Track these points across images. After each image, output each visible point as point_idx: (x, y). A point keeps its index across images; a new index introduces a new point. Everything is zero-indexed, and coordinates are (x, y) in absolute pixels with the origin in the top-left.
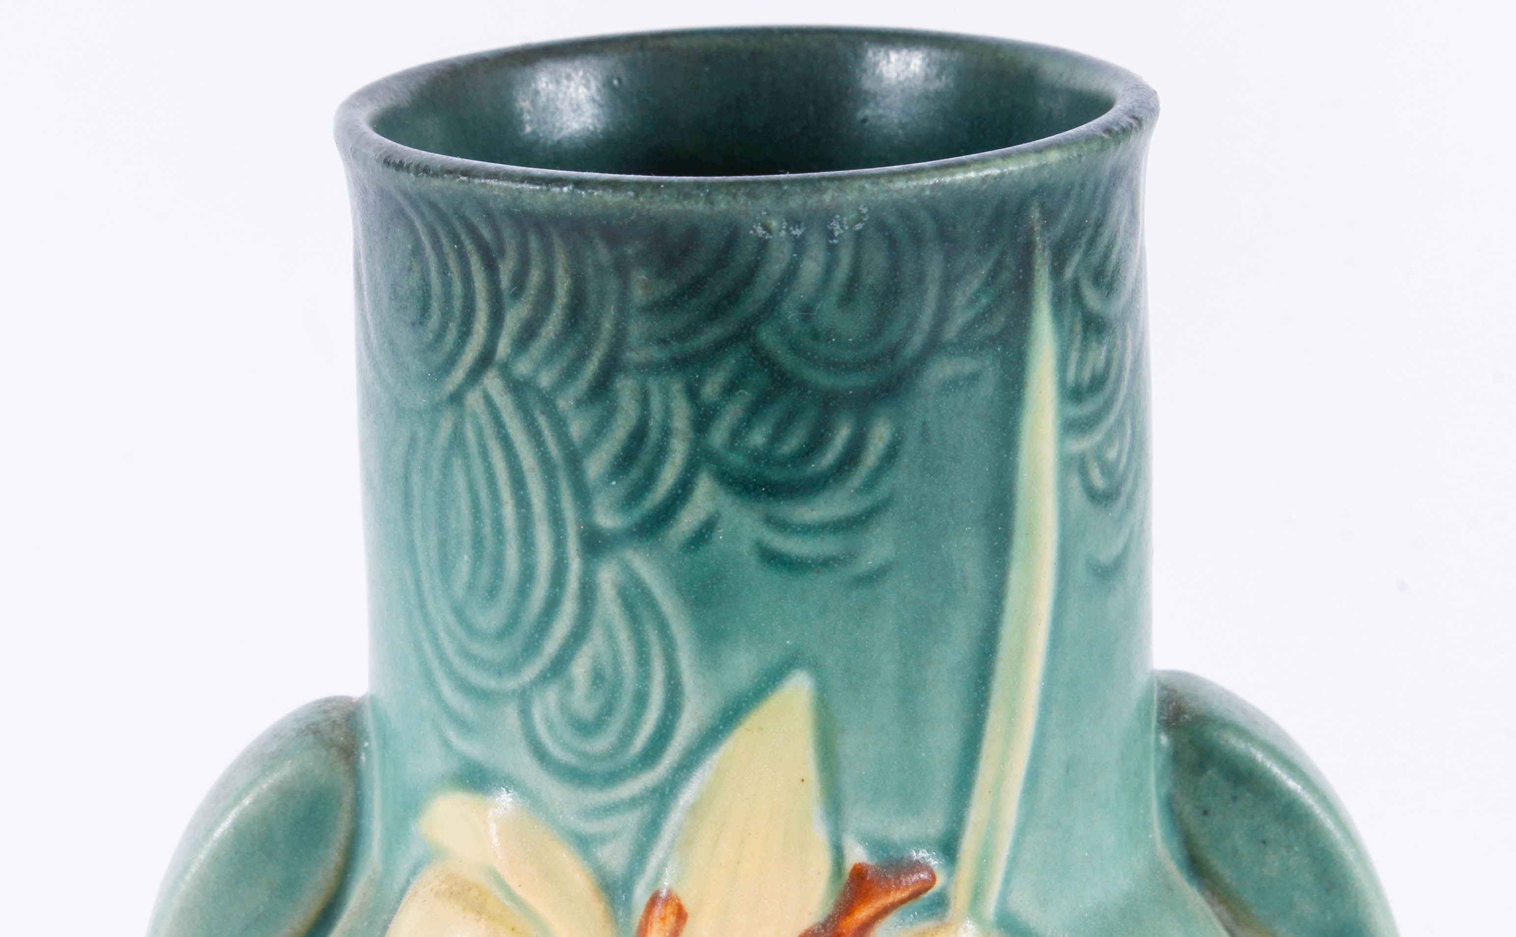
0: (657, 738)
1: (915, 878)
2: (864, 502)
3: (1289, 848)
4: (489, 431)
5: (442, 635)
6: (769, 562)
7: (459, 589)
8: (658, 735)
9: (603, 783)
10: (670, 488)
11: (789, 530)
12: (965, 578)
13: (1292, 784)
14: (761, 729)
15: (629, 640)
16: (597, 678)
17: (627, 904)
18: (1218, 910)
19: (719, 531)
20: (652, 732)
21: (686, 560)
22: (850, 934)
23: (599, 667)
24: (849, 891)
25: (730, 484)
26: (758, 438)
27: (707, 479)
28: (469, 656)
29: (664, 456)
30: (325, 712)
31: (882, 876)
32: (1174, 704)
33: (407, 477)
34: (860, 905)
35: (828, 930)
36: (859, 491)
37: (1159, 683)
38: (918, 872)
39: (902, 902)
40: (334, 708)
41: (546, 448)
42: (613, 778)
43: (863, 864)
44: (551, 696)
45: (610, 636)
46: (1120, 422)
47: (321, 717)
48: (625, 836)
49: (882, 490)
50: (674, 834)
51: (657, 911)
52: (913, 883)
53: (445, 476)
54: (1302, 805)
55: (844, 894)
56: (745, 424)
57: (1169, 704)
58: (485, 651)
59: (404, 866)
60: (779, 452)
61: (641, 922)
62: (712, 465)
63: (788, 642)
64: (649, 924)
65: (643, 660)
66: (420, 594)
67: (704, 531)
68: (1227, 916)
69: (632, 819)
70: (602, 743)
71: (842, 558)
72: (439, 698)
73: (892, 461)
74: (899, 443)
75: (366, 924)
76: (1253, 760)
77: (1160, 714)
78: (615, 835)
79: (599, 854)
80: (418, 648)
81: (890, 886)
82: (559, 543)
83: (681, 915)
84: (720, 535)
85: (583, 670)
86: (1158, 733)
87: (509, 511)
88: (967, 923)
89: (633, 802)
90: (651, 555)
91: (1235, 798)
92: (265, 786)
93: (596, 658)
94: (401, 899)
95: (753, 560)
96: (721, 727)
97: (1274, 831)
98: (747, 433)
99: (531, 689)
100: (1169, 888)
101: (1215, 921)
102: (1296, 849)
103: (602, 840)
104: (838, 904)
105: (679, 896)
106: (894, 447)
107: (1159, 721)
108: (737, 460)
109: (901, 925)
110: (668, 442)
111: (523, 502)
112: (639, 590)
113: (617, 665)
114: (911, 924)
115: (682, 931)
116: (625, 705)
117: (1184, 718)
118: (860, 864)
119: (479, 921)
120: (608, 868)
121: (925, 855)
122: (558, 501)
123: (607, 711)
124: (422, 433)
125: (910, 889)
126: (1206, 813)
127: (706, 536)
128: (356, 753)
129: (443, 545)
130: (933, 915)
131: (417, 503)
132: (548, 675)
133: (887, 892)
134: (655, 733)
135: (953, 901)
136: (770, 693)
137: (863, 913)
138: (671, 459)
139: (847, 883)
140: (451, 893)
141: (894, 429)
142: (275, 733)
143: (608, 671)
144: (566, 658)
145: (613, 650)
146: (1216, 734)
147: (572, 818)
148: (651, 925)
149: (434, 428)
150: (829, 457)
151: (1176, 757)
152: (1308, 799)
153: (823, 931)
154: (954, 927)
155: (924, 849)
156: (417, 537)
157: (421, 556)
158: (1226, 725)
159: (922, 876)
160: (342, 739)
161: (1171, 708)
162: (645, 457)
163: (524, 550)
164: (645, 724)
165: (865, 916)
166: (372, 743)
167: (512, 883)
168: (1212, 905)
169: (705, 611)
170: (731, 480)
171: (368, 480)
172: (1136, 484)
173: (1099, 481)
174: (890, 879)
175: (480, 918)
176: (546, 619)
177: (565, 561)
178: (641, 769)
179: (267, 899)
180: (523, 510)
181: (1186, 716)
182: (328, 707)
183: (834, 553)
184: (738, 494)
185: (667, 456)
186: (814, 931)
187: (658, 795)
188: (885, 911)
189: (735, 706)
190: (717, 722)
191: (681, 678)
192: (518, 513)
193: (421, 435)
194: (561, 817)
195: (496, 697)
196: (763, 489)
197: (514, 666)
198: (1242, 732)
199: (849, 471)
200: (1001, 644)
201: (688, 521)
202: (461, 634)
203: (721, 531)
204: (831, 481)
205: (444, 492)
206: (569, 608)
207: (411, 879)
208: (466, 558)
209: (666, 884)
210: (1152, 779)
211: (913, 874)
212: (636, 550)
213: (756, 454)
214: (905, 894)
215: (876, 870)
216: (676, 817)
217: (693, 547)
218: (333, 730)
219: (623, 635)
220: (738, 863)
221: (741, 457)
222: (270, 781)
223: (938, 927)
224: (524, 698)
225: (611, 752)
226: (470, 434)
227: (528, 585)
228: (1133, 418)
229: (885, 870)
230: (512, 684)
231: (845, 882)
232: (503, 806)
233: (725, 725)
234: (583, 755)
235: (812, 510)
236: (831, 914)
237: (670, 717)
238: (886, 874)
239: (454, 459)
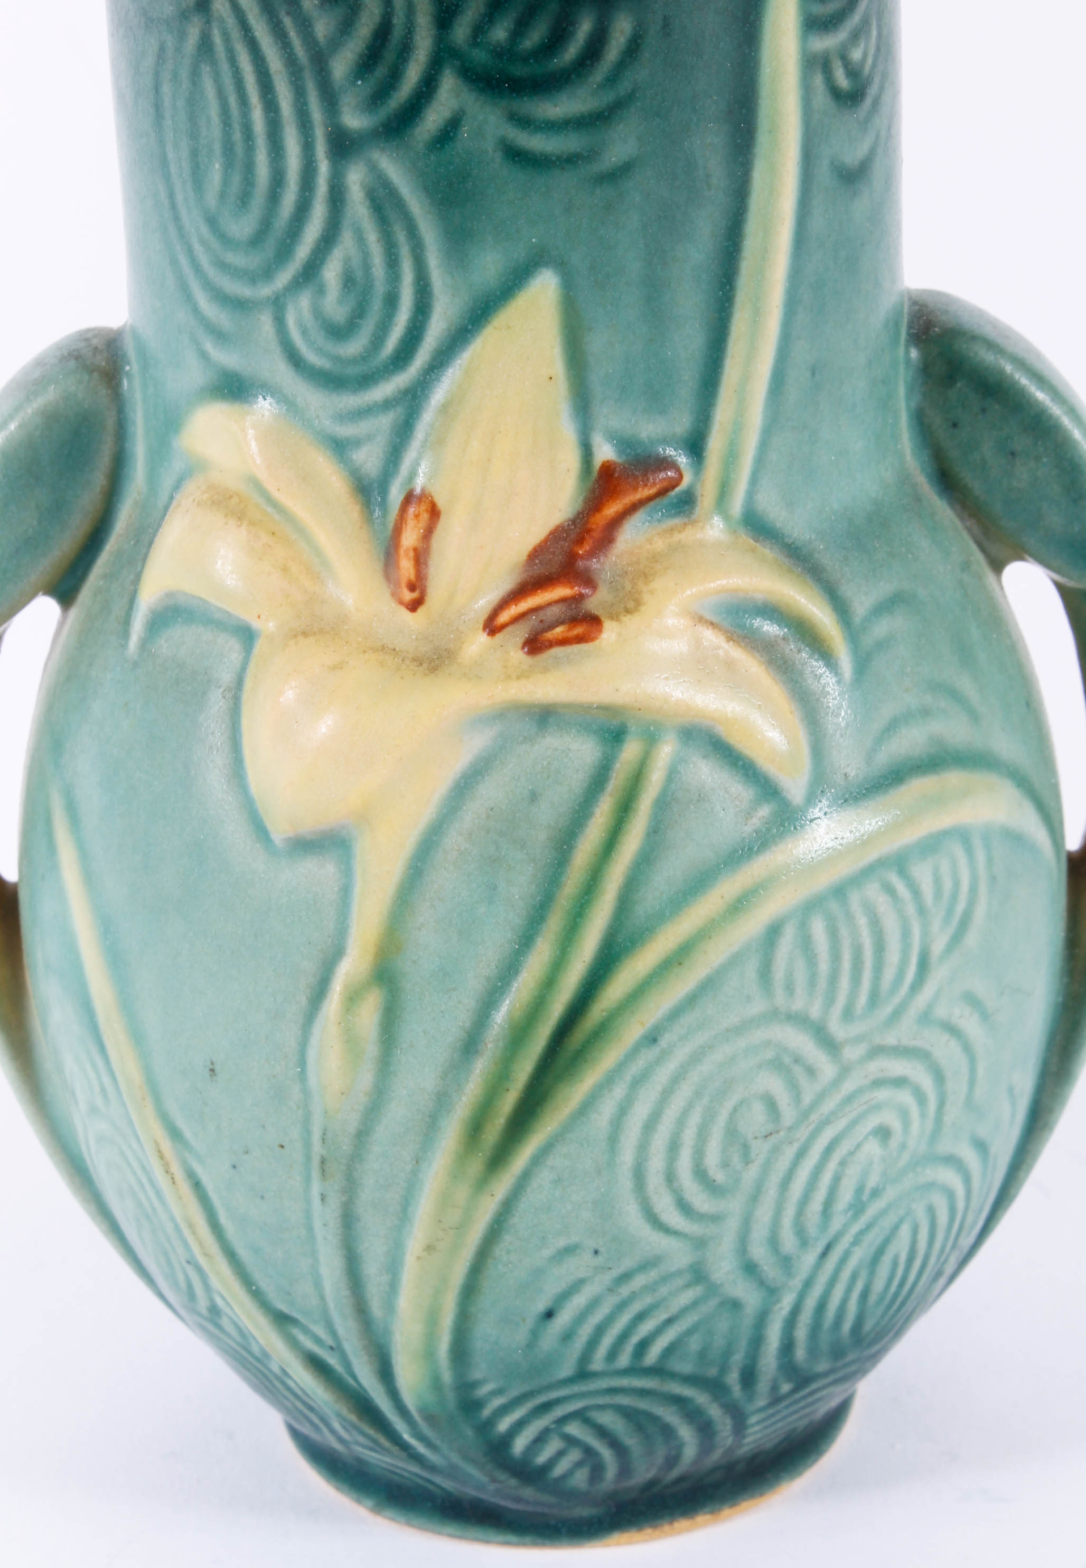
0: (408, 340)
1: (662, 475)
2: (608, 97)
3: (1038, 459)
4: (236, 35)
5: (198, 248)
6: (513, 159)
7: (211, 199)
8: (409, 336)
9: (357, 386)
10: (415, 87)
11: (532, 127)
12: (708, 176)
13: (1040, 396)
14: (509, 328)
15: (378, 241)
16: (348, 281)
17: (384, 505)
18: (968, 523)
19: (464, 129)
20: (403, 334)
21: (432, 158)
22: (599, 529)
23: (350, 269)
24: (597, 488)
25: (473, 81)
26: (500, 33)
27: (450, 76)
28: (223, 266)
29: (408, 53)
30: (87, 340)
31: (630, 473)
32: (925, 318)
33: (157, 89)
34: (608, 501)
35: (578, 526)
36: (601, 86)
37: (910, 298)
38: (665, 469)
39: (650, 499)
40: (95, 336)
41: (292, 49)
42: (366, 381)
43: (612, 461)
44: (304, 301)
45: (360, 239)
46: (866, 22)
47: (82, 345)
48: (379, 439)
49: (624, 87)
50: (426, 434)
51: (412, 510)
52: (661, 481)
53: (194, 83)
54: (1050, 416)
55: (593, 491)
56: (487, 19)
57: (919, 318)
58: (238, 259)
59: (167, 482)
60: (521, 47)
61: (396, 521)
62: (455, 62)
63: (534, 240)
64: (404, 522)
65: (392, 262)
66: (173, 206)
67: (449, 129)
68: (976, 529)
69: (385, 422)
70: (354, 347)
71: (585, 155)
72: (196, 310)
73: (634, 55)
74: (640, 37)
75: (132, 543)
76: (1002, 372)
77: (910, 327)
78: (369, 438)
79: (354, 457)
80: (174, 262)
81: (638, 483)
82: (308, 147)
83: (434, 513)
84: (465, 132)
85: (334, 274)
86: (907, 347)
87: (257, 115)
88: (714, 520)
89: (387, 405)
90: (397, 155)
91: (984, 410)
92: (29, 411)
93: (347, 261)
94: (165, 515)
95: (498, 157)
96: (470, 327)
97: (1021, 442)
98: (489, 28)
99: (284, 295)
100: (918, 499)
101: (965, 534)
102: (1045, 460)
103: (357, 443)
104: (587, 501)
105: (432, 493)
106: (636, 41)
107: (909, 334)
108: (480, 56)
109: (649, 522)
110: (411, 39)
111: (271, 106)
112: (387, 191)
113: (367, 266)
114: (659, 521)
115: (435, 527)
116: (376, 308)
117: (934, 331)
118: (608, 461)
119: (239, 526)
120: (363, 470)
121: (671, 453)
122: (305, 103)
123: (359, 313)
124: (170, 42)
125: (658, 486)
126: (955, 425)
127: (451, 134)
128: (118, 377)
129: (194, 153)
130: (680, 512)
131: (168, 114)
132: (301, 280)
133: (635, 489)
134: (406, 335)
135: (699, 498)
136: (517, 292)
137: (612, 509)
138: (415, 57)
139: (596, 480)
140: (213, 502)
141: (635, 23)
142: (39, 362)
143: (359, 274)
144: (318, 262)
145: (363, 250)
146: (965, 346)
147: (328, 422)
148: (406, 522)
149: (182, 36)
150: (572, 51)
151: (925, 370)
152: (1056, 410)
153: (573, 527)
154: (701, 524)
155: (672, 447)
156: (169, 148)
157: (173, 169)
158: (974, 338)
159: (669, 473)
160: (104, 364)
161: (921, 322)
162: (389, 55)
163: (273, 155)
164: (396, 325)
165: (614, 511)
166: (133, 367)
167: (271, 487)
168: (962, 519)
169: (452, 210)
170: (474, 77)
171: (120, 96)
172: (882, 88)
173: (842, 80)
174: (637, 477)
175: (241, 524)
176: (297, 224)
177: (314, 164)
178: (393, 371)
179: (35, 522)
180: (272, 114)
181: (936, 329)
182: (90, 335)
183: (578, 150)
184: (482, 91)
185: (410, 53)
186: (564, 526)
187: (410, 397)
188: (633, 508)
189: (483, 305)
190: (466, 322)
191: (430, 279)
192: (267, 118)
193: (170, 44)
194: (317, 421)
195: (250, 305)
196: (507, 85)
197: (268, 273)
198: (991, 345)
199: (592, 65)
200: (745, 243)
201: (434, 119)
202: (216, 244)
203: (466, 128)
204: (573, 76)
205: (194, 103)
206: (319, 212)
207: (174, 494)
208: (217, 166)
209: (419, 484)
210: (902, 391)
211: (660, 471)
212: (383, 150)
213: (499, 49)
214: (653, 491)
215: (624, 467)
216: (427, 417)
217: (438, 146)
218: (94, 355)
219: (372, 237)
220: (489, 460)
221: (484, 53)
222: (35, 405)
223: (685, 524)
224: (278, 305)
225: (364, 354)
226: (217, 39)
227: (278, 190)
228: (879, 19)
229: (633, 467)
230: (265, 291)
231: (594, 479)
232: (260, 413)
233: (473, 325)
234: (337, 359)
235: (556, 106)
236: (581, 511)
237: (420, 318)
238: (634, 471)
239: (203, 66)
